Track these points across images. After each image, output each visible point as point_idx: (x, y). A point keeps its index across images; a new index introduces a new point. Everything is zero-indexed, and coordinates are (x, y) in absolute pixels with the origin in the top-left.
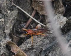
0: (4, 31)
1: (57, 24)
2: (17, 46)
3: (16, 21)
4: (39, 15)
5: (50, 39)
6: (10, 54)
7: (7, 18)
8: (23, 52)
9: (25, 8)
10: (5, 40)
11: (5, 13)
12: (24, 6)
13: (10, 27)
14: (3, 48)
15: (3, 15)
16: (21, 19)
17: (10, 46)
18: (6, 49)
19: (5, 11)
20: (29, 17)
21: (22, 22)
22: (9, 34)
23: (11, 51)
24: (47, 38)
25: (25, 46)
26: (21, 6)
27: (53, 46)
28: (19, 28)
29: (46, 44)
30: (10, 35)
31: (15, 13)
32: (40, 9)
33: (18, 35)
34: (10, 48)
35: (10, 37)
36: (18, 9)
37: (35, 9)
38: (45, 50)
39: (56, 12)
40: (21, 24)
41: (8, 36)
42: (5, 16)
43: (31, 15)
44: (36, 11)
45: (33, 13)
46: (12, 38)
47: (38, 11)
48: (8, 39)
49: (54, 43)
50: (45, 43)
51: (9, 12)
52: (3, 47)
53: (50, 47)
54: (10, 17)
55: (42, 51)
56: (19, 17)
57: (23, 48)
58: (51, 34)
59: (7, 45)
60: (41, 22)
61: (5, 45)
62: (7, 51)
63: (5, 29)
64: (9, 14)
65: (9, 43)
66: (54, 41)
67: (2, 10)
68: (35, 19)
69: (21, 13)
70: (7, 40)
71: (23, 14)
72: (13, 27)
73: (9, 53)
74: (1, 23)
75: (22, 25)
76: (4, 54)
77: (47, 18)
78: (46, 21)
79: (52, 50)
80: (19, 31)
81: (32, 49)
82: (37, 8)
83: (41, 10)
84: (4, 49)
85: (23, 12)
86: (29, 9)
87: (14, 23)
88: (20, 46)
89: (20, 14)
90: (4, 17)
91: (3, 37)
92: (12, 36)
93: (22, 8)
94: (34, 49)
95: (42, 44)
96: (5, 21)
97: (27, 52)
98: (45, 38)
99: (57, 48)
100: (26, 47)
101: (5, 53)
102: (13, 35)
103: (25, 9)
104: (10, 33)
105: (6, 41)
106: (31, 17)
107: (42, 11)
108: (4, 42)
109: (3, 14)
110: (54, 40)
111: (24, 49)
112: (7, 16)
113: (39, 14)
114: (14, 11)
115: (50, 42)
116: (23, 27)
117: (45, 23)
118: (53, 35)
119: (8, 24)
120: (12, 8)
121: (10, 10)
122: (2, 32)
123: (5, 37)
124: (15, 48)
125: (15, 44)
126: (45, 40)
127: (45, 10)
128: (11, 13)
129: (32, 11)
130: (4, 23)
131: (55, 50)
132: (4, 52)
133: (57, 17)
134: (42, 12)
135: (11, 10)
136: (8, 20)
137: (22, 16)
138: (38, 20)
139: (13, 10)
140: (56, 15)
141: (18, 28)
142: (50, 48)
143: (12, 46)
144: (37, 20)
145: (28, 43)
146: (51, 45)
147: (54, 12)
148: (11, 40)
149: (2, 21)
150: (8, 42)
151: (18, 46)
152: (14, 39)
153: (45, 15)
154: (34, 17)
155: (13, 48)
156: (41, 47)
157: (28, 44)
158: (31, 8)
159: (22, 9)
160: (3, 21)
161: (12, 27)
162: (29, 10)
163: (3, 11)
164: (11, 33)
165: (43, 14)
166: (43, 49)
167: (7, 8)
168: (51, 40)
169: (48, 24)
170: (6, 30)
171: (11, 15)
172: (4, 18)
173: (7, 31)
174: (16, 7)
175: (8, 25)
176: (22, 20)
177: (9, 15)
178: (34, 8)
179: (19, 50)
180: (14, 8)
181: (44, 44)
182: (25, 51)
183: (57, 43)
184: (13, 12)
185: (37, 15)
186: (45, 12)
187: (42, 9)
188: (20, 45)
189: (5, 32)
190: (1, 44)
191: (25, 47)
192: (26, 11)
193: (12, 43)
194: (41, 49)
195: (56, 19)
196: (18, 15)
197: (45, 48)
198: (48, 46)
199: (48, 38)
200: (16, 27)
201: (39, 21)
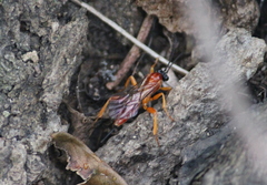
0: (38, 96)
1: (230, 63)
2: (90, 151)
3: (83, 60)
4: (166, 34)
5: (208, 121)
6: (63, 180)
7: (49, 49)
8: (111, 171)
9: (112, 10)
10: (44, 129)
11: (42, 32)
12: (110, 4)
13: (61, 82)
14: (39, 158)
15: (34, 39)
16: (99, 52)
17: (62, 153)
18: (49, 162)
19: (42, 25)
20: (131, 44)
21: (105, 63)
22: (60, 108)
23: (67, 168)
24: (196, 118)
25: (120, 149)
26: (99, 5)
27: (219, 145)
28: (93, 83)
29: (196, 140)
30: (64, 112)
31: (78, 28)
32: (168, 12)
33: (90, 110)
34: (62, 158)
35: (63, 118)
36: (89, 14)
37: (150, 13)
38: (193, 161)
39: (225, 20)
40: (100, 71)
41: (53, 116)
42: (41, 43)
43: (136, 36)
44: (155, 18)
45: (142, 29)
46: (70, 121)
47: (160, 21)
48: (56, 127)
49: (221, 135)
50: (189, 136)
51: (55, 25)
52: (38, 154)
53: (210, 148)
54: (60, 44)
55: (179, 165)
56: (93, 46)
57: (111, 156)
58: (212, 100)
59: (51, 148)
60: (172, 60)
61: (45, 148)
62: (55, 170)
63: (42, 90)
64: (57, 32)
65: (60, 139)
66: (225, 129)
67: (29, 19)
68: (153, 48)
69: (99, 31)
70: (50, 131)
71: (106, 34)
72: (73, 82)
73: (59, 177)
74: (29, 68)
75: (105, 72)
76: (43, 179)
77: (194, 45)
78: (190, 55)
79: (216, 161)
80: (96, 94)
81: (142, 158)
82: (156, 9)
83: (171, 17)
84: (42, 161)
85: (106, 25)
86: (129, 13)
87: (74, 65)
88: (101, 150)
89: (95, 33)
90: (36, 46)
91: (36, 119)
92: (70, 113)
93: (102, 11)
94: (151, 158)
95: (181, 139)
96: (41, 61)
97: (125, 172)
98: (188, 119)
99: (233, 152)
100: (123, 152)
101: (44, 176)
102: (74, 111)
103: (114, 15)
104: (62, 104)
105: (47, 132)
106: (137, 42)
107: (177, 19)
108: (40, 138)
109: (34, 35)
110: (222, 124)
111: (115, 159)
112: (48, 43)
113: (166, 30)
114: (75, 23)
115: (207, 131)
116: (110, 81)
117: (188, 65)
118: (219, 105)
119: (54, 70)
120: (68, 11)
121: (60, 19)
122: (34, 100)
123: (44, 120)
124: (84, 158)
125: (81, 142)
126: (188, 124)
127: (188, 17)
128: (62, 32)
129: (138, 22)
130: (37, 69)
131: (226, 158)
132: (43, 172)
133: (229, 39)
134: (174, 22)
135: (64, 19)
136: (53, 54)
137: (103, 38)
138: (163, 53)
139: (69, 19)
140: (228, 31)
141: (91, 86)
142: (208, 154)
143: (69, 149)
144: (159, 52)
145: (130, 138)
146: (212, 142)
147: (220, 22)
148: (65, 128)
149: (32, 61)
150: (54, 135)
151: (94, 150)
152: (79, 125)
153: (187, 32)
154: (146, 44)
155: (76, 158)
156: (177, 152)
157: (131, 142)
158: (135, 9)
159: (104, 14)
160: (36, 59)
161: (67, 83)
162: (130, 17)
163: (34, 25)
164: (66, 102)
165: (180, 31)
166: (186, 159)
167: (47, 14)
168: (212, 125)
169: (199, 66)
170: (47, 94)
171: (64, 36)
172: (38, 50)
173: (52, 98)
174: (80, 7)
175: (53, 76)
176: (106, 54)
177: (55, 38)
178: (146, 10)
179: (96, 164)
180: (72, 11)
181: (189, 141)
182: (117, 166)
183: (235, 134)
184: (69, 26)
185: (158, 36)
186: (185, 25)
187: (174, 12)
188: (101, 146)
189: (42, 102)
191: (120, 152)
192: (116, 22)
193: (72, 141)
194: (178, 157)
195: (229, 46)
196: (88, 38)
197: (192, 154)
198: (202, 146)
199: (199, 118)
200: (85, 81)
201: (165, 57)
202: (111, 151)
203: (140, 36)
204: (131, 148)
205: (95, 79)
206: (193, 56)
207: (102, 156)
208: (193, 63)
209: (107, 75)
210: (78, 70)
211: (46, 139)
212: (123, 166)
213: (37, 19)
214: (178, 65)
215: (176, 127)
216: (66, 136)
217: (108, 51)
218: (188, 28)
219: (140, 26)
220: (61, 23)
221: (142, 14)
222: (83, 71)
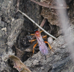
0: (6, 42)
1: (71, 36)
2: (22, 62)
3: (22, 32)
4: (50, 25)
5: (62, 55)
7: (11, 27)
8: (28, 69)
9: (33, 16)
10: (7, 54)
11: (9, 21)
12: (32, 14)
13: (14, 38)
14: (4, 63)
15: (6, 24)
16: (27, 30)
18: (7, 65)
19: (9, 19)
21: (29, 33)
22: (12, 47)
23: (14, 67)
24: (58, 54)
25: (31, 62)
26: (28, 14)
27: (65, 63)
28: (24, 40)
29: (57, 61)
30: (14, 48)
31: (20, 21)
32: (51, 18)
33: (23, 48)
34: (12, 64)
35: (13, 50)
36: (24, 17)
37: (45, 18)
38: (56, 68)
40: (27, 36)
41: (10, 49)
42: (8, 25)
43: (40, 25)
44: (47, 20)
45: (42, 23)
46: (16, 52)
47: (48, 21)
48: (11, 53)
50: (55, 60)
51: (13, 19)
52: (4, 62)
53: (62, 64)
54: (14, 26)
55: (51, 69)
56: (25, 27)
57: (29, 64)
58: (64, 48)
59: (9, 60)
60: (51, 34)
61: (7, 60)
62: (9, 68)
63: (7, 41)
64: (14, 22)
65: (12, 57)
67: (4, 17)
69: (27, 22)
70: (9, 54)
72: (18, 39)
73: (11, 70)
74: (3, 33)
76: (5, 70)
77: (59, 29)
79: (64, 68)
80: (25, 43)
81: (39, 66)
82: (47, 17)
83: (52, 20)
84: (5, 64)
85: (30, 21)
86: (38, 17)
88: (25, 62)
89: (26, 23)
90: (6, 26)
91: (4, 50)
92: (16, 49)
93: (29, 16)
94: (42, 66)
95: (52, 61)
96: (7, 31)
97: (33, 70)
98: (55, 54)
99: (69, 66)
100: (33, 63)
101: (6, 69)
102: (17, 48)
103: (33, 18)
104: (14, 46)
105: (8, 55)
106: (40, 27)
107: (54, 20)
108: (5, 56)
109: (6, 22)
110: (67, 57)
111: (30, 65)
112: (10, 25)
113: (50, 24)
114: (20, 19)
115: (61, 58)
116: (30, 39)
117: (57, 36)
118: (66, 50)
119: (12, 34)
120: (18, 15)
121: (15, 17)
122: (4, 44)
123: (7, 51)
124: (19, 64)
125: (19, 59)
126: (55, 56)
127: (58, 20)
128: (15, 22)
129: (41, 20)
130: (6, 34)
131: (67, 68)
132: (5, 68)
133: (71, 28)
134: (53, 21)
136: (12, 29)
137: (29, 25)
138: (48, 31)
140: (71, 26)
141: (23, 40)
142: (61, 66)
143: (15, 61)
144: (47, 31)
145: (35, 59)
146: (63, 62)
147: (68, 23)
148: (14, 54)
149: (4, 31)
150: (10, 56)
151: (23, 62)
152: (18, 53)
153: (57, 25)
154: (43, 28)
155: (17, 64)
156: (50, 65)
157: (35, 60)
158: (40, 16)
159: (30, 17)
160: (6, 30)
161: (16, 39)
162: (38, 19)
163: (6, 19)
164: (15, 45)
165: (55, 24)
166: (53, 67)
167: (11, 15)
168: (63, 57)
169: (60, 36)
170: (9, 42)
171: (16, 23)
172: (7, 27)
174: (22, 14)
175: (11, 36)
176: (29, 30)
177: (13, 24)
178: (44, 17)
179: (23, 66)
181: (55, 61)
182: (30, 68)
183: (71, 60)
184: (18, 20)
185: (47, 26)
186: (57, 22)
187: (53, 18)
188: (25, 61)
189: (7, 45)
190: (2, 59)
191: (31, 63)
192: (33, 20)
193: (16, 58)
194: (51, 66)
195: (71, 31)
196: (24, 25)
197: (56, 65)
198: (59, 63)
199: (59, 54)
200: (22, 39)
201: (49, 33)
202: (29, 63)
203: (41, 25)
204: (35, 62)
205: (25, 38)
206: (58, 33)
207: (25, 64)
208: (58, 35)
209: (29, 38)
210: (19, 35)
211: (7, 57)
212: (32, 68)
213: (7, 17)
214: (53, 36)
215: (51, 56)
216: (14, 56)
217: (30, 30)
218: (58, 24)
219: (41, 22)
220: (15, 19)
221: (42, 18)
222: (21, 35)
